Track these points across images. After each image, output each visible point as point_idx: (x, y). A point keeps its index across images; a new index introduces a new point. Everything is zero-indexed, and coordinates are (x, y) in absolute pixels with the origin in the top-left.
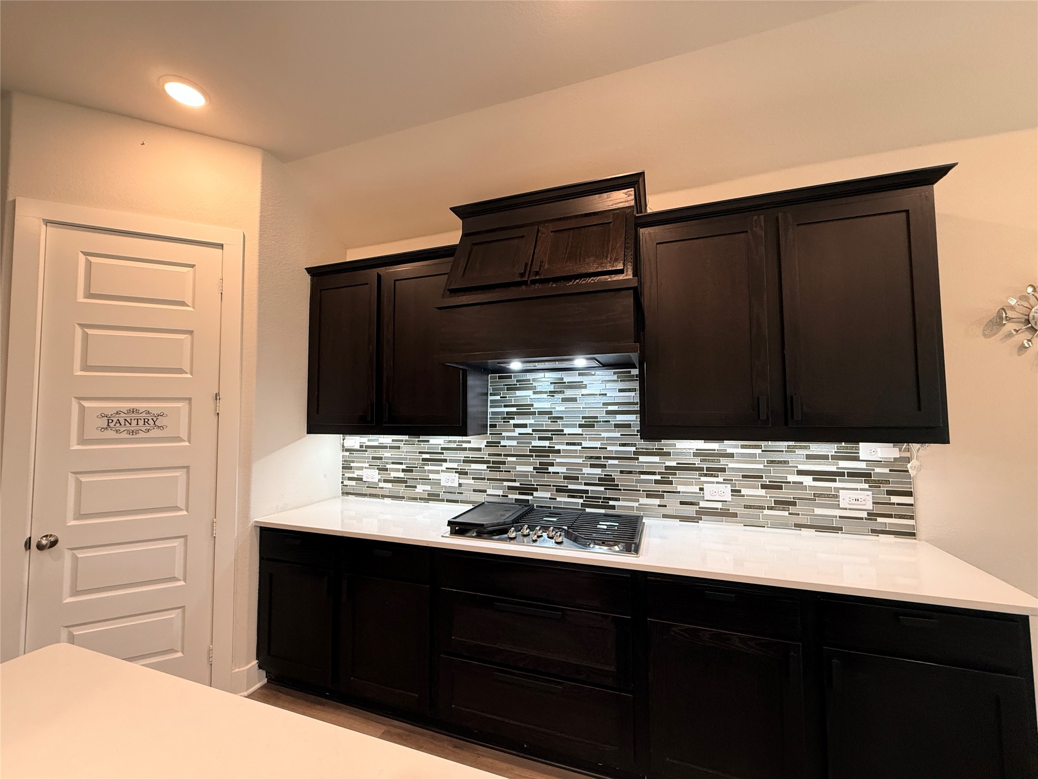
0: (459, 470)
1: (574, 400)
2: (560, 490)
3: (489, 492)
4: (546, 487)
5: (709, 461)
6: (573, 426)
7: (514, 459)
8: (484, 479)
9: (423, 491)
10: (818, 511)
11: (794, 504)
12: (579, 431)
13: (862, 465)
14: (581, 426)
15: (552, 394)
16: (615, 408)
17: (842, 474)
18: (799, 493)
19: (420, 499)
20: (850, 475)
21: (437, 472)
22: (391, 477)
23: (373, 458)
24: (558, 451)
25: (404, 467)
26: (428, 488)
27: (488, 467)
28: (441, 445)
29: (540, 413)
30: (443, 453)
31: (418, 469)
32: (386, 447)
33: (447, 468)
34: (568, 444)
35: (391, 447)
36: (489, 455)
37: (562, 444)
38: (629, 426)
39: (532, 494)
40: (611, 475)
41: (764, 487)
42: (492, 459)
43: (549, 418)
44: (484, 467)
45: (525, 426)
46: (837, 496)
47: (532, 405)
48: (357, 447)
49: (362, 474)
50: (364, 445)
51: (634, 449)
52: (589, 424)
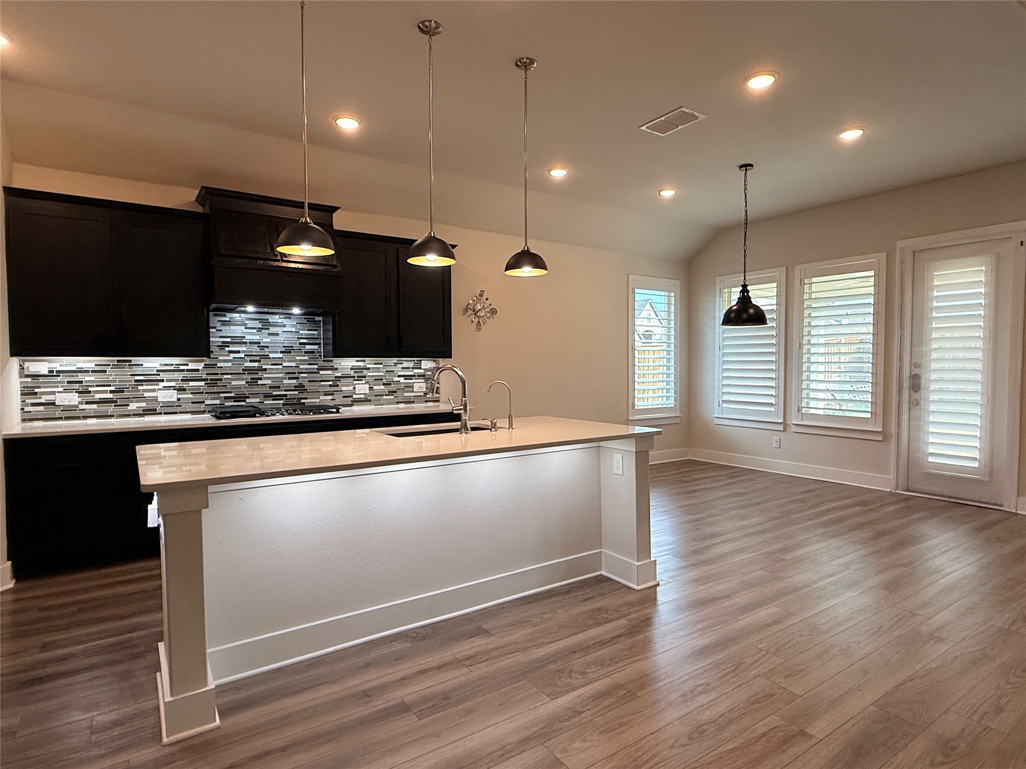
0: (177, 388)
1: (278, 334)
2: (267, 396)
3: (207, 402)
4: (256, 395)
5: (358, 372)
6: (277, 352)
7: (230, 376)
8: (203, 393)
9: (137, 407)
10: (406, 394)
11: (396, 392)
12: (281, 355)
13: (422, 371)
14: (281, 352)
15: (260, 329)
16: (305, 341)
17: (415, 376)
18: (398, 386)
19: (134, 415)
20: (418, 376)
21: (154, 390)
22: (97, 399)
23: (69, 382)
24: (266, 369)
25: (113, 388)
26: (144, 404)
27: (206, 384)
28: (156, 368)
29: (250, 343)
30: (159, 375)
31: (130, 389)
32: (88, 372)
33: (164, 387)
34: (272, 364)
35: (93, 372)
36: (207, 374)
37: (268, 364)
38: (314, 352)
39: (245, 401)
40: (302, 384)
41: (384, 384)
42: (210, 377)
43: (258, 346)
44: (203, 383)
45: (239, 352)
46: (413, 387)
47: (244, 337)
48: (46, 373)
49: (54, 399)
50: (55, 370)
51: (316, 367)
52: (287, 351)
